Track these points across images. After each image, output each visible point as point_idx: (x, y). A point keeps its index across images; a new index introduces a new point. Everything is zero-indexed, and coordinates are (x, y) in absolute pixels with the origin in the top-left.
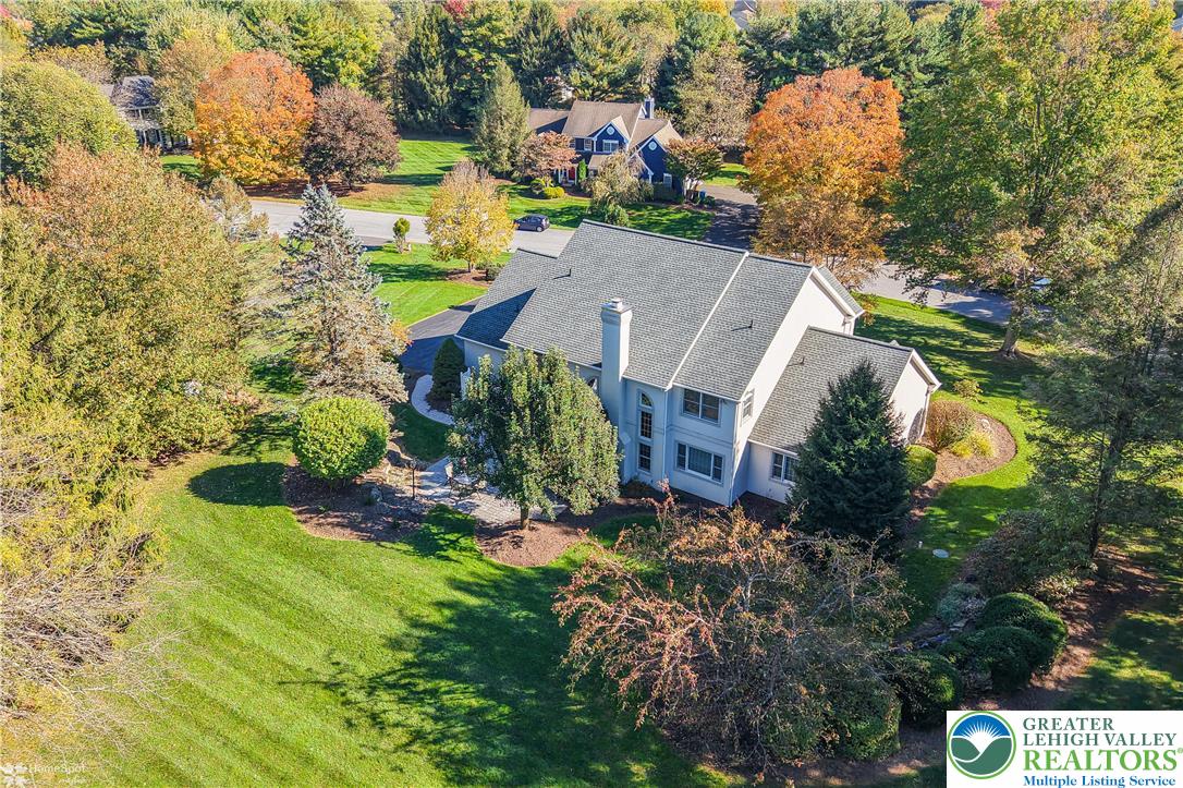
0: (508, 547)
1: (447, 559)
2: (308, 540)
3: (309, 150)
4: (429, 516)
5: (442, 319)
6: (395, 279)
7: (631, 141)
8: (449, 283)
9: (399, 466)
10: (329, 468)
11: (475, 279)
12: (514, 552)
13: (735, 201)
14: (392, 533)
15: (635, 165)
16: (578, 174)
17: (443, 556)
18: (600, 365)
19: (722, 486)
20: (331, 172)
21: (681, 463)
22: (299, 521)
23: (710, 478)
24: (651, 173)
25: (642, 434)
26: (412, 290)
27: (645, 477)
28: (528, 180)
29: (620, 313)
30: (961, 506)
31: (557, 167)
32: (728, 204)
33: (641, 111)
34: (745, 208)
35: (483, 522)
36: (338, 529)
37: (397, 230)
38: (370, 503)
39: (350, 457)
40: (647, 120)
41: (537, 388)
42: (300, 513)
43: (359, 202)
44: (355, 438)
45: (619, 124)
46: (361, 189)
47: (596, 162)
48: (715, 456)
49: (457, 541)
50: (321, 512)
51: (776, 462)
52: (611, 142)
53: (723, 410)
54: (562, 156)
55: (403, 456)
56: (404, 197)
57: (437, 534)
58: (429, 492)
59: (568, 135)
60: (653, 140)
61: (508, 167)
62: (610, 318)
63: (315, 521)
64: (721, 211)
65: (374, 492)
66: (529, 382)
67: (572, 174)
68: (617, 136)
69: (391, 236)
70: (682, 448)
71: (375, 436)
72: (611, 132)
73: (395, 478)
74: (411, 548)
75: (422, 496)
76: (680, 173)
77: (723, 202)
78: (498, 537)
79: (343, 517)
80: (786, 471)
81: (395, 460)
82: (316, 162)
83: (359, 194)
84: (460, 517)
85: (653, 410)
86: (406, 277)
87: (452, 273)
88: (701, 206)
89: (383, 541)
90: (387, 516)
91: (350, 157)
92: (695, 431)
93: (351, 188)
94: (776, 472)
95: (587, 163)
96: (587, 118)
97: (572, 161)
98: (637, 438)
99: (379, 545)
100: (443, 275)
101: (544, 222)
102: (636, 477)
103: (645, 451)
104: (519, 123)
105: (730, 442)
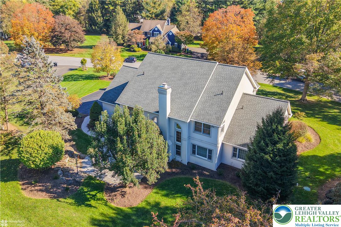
0: (119, 197)
1: (90, 206)
2: (24, 199)
3: (53, 37)
4: (84, 182)
5: (96, 94)
6: (80, 80)
7: (163, 32)
8: (100, 80)
9: (73, 157)
10: (35, 165)
11: (110, 79)
12: (122, 199)
13: (198, 52)
14: (65, 194)
15: (165, 39)
16: (146, 44)
17: (88, 205)
18: (158, 112)
19: (212, 162)
20: (61, 44)
21: (194, 152)
22: (22, 189)
23: (206, 159)
24: (170, 43)
25: (177, 141)
26: (86, 84)
27: (178, 158)
28: (129, 46)
29: (166, 89)
30: (308, 165)
31: (138, 41)
32: (196, 53)
33: (166, 23)
34: (202, 54)
35: (108, 184)
36: (40, 193)
37: (82, 63)
38: (57, 178)
39: (45, 159)
40: (168, 26)
41: (130, 125)
42: (23, 184)
43: (71, 54)
44: (46, 150)
45: (159, 27)
46: (72, 50)
47: (152, 40)
48: (209, 150)
49: (95, 195)
50: (32, 184)
51: (234, 151)
52: (156, 33)
53: (212, 130)
54: (140, 38)
55: (75, 153)
56: (86, 52)
57: (87, 192)
58: (85, 170)
59: (142, 31)
60: (171, 32)
61: (122, 42)
62: (162, 92)
63: (29, 189)
64: (194, 55)
65: (59, 172)
66: (126, 123)
67: (144, 44)
68: (159, 31)
69: (80, 65)
70: (194, 146)
71: (57, 148)
72: (156, 29)
73: (71, 163)
74: (73, 201)
75: (81, 172)
76: (180, 43)
77: (194, 52)
78: (114, 192)
79: (43, 186)
80: (239, 155)
81: (71, 155)
82: (55, 41)
83: (71, 52)
84: (98, 182)
85: (182, 131)
86: (85, 79)
87: (102, 77)
88: (187, 53)
89: (61, 197)
90: (64, 184)
91: (67, 39)
92: (200, 139)
93: (68, 50)
94: (234, 155)
95: (149, 40)
96: (148, 25)
97: (144, 39)
98: (175, 142)
99: (58, 200)
100: (98, 78)
101: (135, 59)
102: (175, 159)
103: (178, 148)
104: (125, 27)
105: (216, 144)
